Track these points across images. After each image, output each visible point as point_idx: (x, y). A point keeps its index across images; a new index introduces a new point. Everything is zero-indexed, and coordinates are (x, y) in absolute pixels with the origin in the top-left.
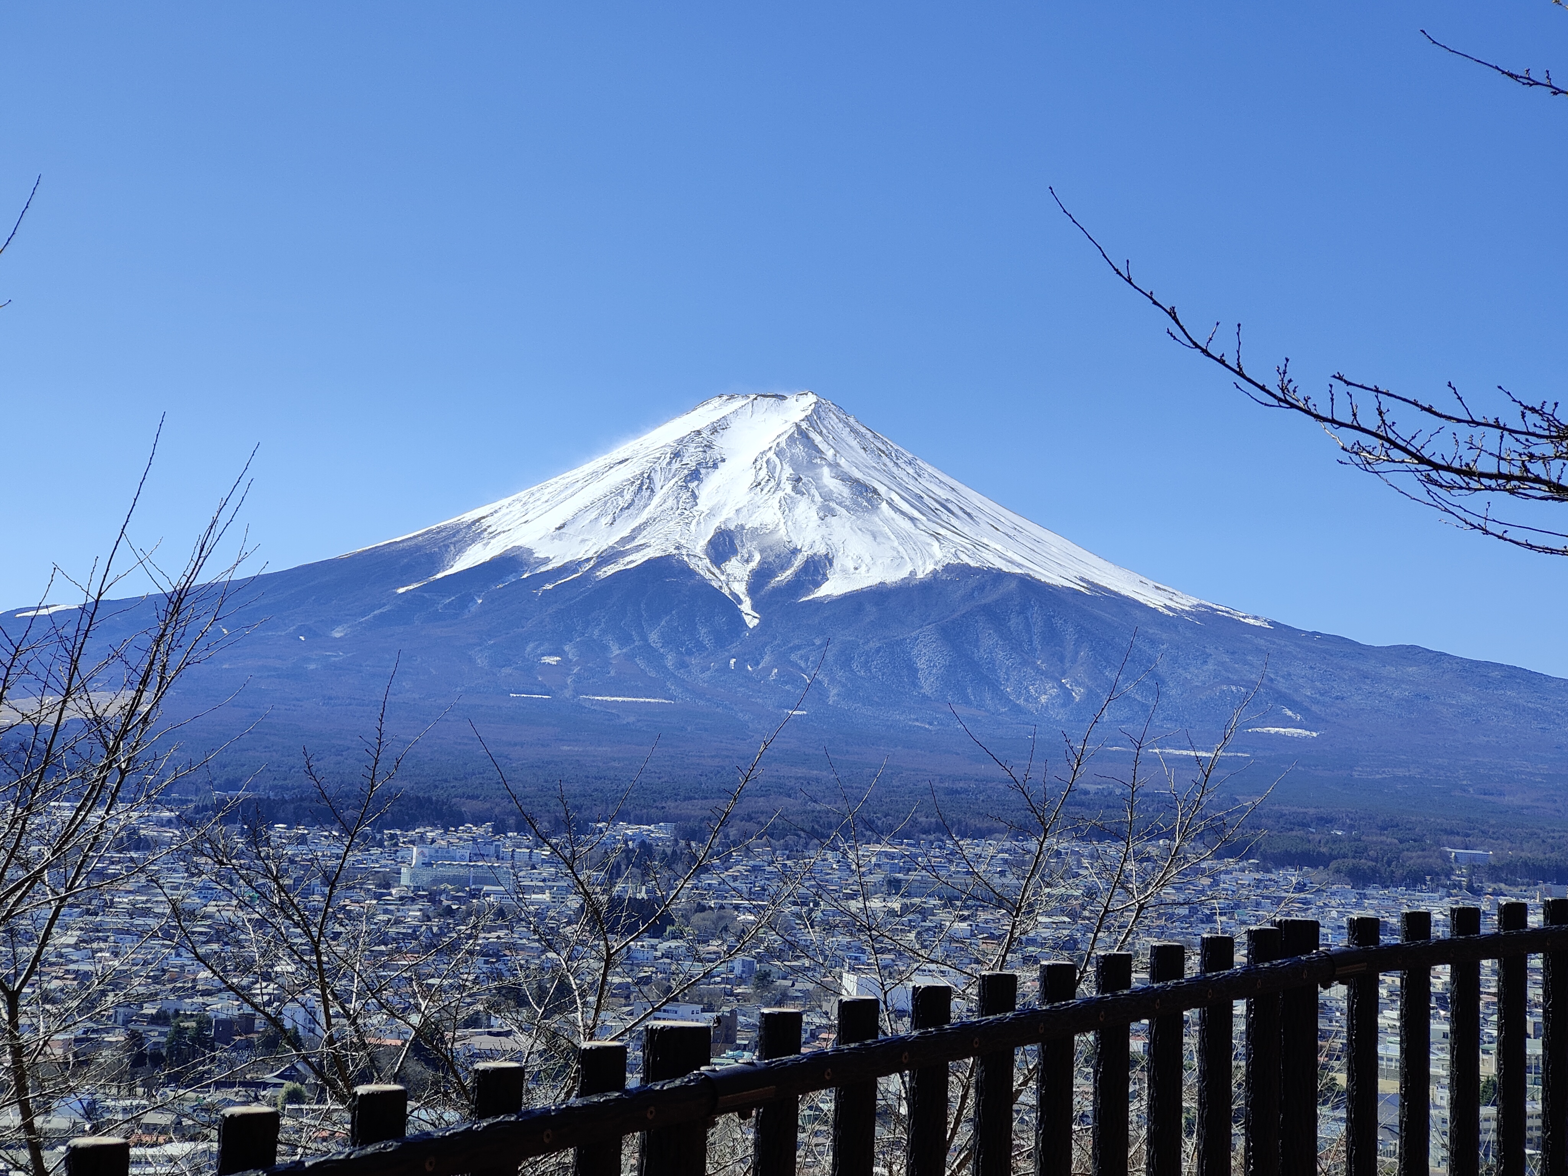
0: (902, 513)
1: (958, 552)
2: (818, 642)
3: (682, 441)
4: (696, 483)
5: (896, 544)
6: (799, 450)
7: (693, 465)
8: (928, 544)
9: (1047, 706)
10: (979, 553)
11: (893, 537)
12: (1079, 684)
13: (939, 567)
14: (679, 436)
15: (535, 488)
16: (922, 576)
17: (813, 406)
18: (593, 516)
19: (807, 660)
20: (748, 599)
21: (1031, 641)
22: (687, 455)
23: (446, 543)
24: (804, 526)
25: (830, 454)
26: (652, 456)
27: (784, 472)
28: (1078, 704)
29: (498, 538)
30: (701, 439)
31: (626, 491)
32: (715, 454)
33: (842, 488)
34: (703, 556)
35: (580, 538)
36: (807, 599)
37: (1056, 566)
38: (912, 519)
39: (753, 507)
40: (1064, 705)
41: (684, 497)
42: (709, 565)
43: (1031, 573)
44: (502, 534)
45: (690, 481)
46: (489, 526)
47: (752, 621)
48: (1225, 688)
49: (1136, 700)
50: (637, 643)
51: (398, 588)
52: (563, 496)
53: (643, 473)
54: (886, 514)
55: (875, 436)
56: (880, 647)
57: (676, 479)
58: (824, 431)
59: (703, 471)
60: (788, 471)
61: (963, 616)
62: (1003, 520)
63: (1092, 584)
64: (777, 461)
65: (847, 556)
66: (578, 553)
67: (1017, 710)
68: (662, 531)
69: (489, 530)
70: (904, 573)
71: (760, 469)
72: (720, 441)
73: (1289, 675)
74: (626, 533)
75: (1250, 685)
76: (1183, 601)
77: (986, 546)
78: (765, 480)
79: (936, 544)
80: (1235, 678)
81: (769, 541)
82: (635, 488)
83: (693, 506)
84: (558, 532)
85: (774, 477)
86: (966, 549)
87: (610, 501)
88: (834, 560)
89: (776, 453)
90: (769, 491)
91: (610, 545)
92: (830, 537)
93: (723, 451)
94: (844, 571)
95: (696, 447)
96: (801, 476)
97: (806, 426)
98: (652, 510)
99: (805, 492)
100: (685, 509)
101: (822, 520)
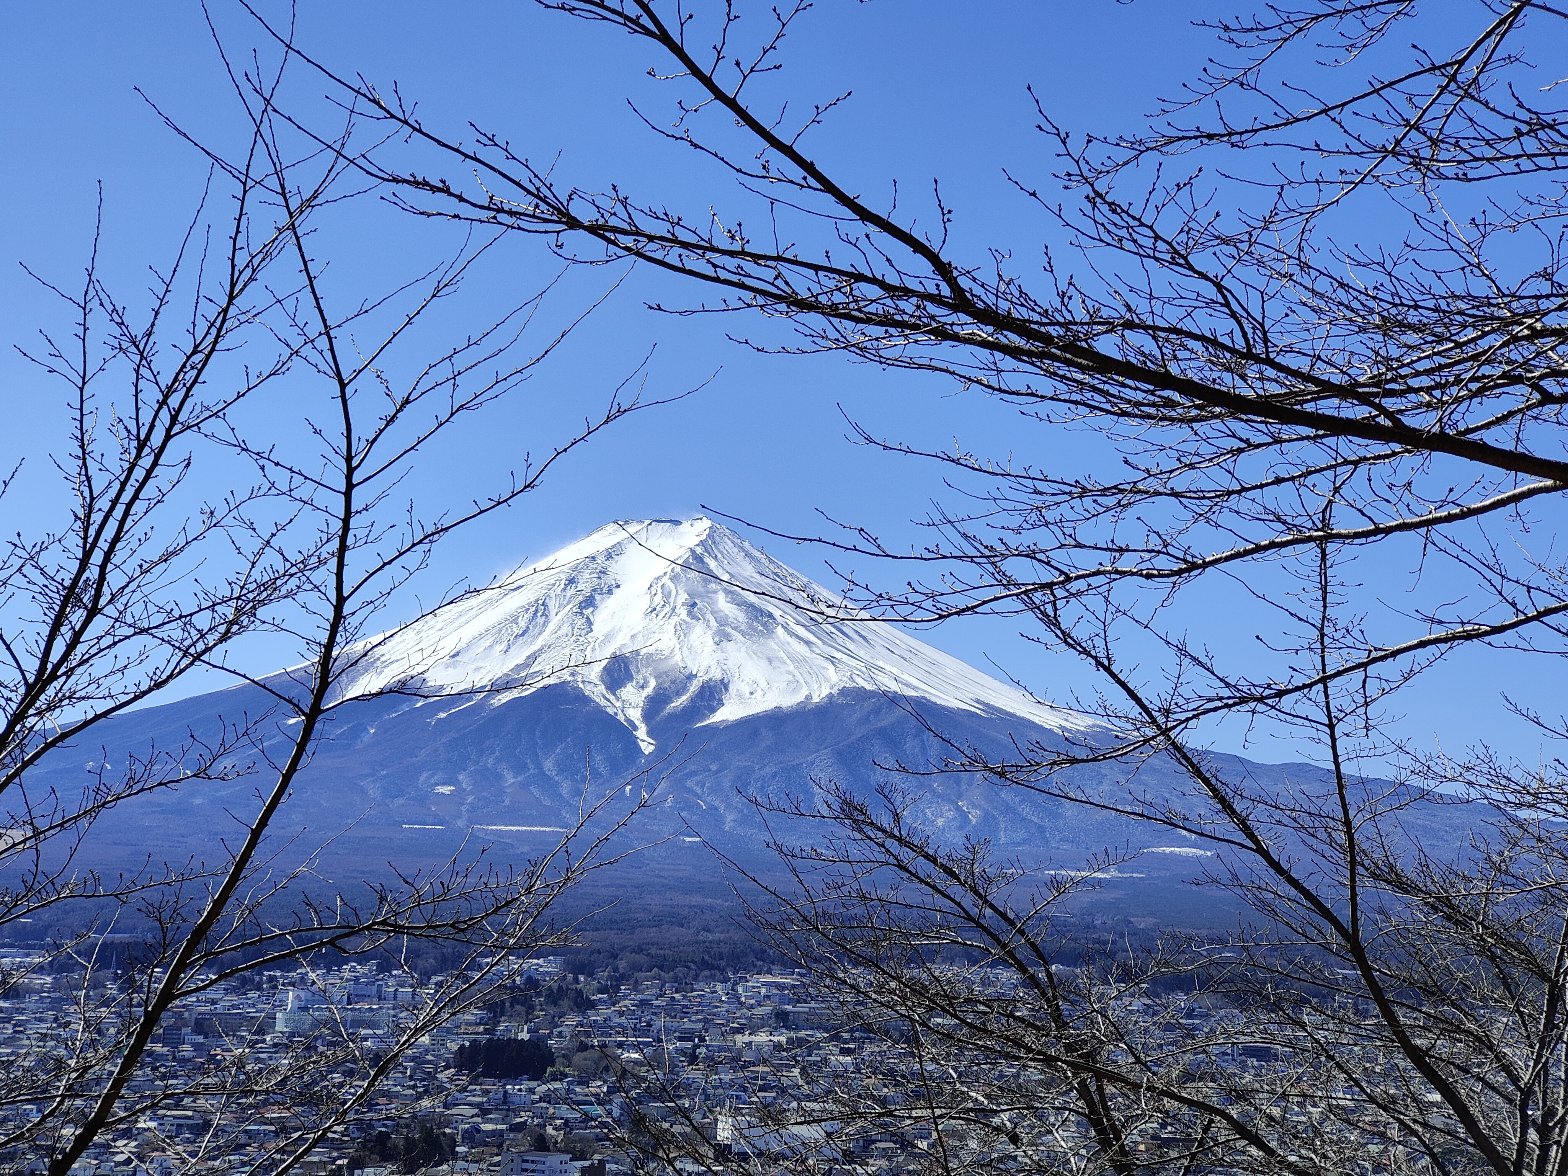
0: (798, 637)
1: (854, 676)
2: (714, 768)
3: (577, 567)
4: (591, 609)
5: (791, 668)
6: (694, 575)
7: (587, 592)
8: (824, 668)
9: (945, 830)
10: (876, 677)
11: (788, 661)
12: (975, 807)
13: (835, 691)
14: (573, 562)
16: (818, 700)
17: (708, 530)
18: (487, 644)
19: (702, 786)
20: (643, 725)
22: (581, 581)
24: (700, 651)
26: (547, 583)
27: (679, 597)
28: (974, 827)
29: (391, 667)
30: (595, 565)
31: (520, 618)
32: (610, 580)
33: (737, 612)
34: (598, 683)
35: (474, 666)
36: (702, 724)
37: (951, 688)
38: (808, 643)
39: (648, 633)
40: (961, 828)
41: (579, 623)
42: (605, 692)
43: (927, 696)
44: (393, 664)
45: (585, 608)
46: (383, 655)
47: (647, 746)
49: (1032, 821)
50: (532, 771)
51: (288, 719)
52: (457, 624)
53: (537, 600)
54: (782, 638)
56: (776, 772)
57: (571, 606)
58: (719, 556)
59: (597, 597)
60: (683, 597)
61: (859, 740)
62: (898, 642)
63: (988, 706)
64: (672, 586)
65: (743, 681)
66: (472, 681)
68: (556, 658)
69: (382, 659)
70: (799, 698)
71: (655, 594)
72: (613, 567)
74: (520, 660)
76: (1078, 722)
77: (881, 669)
78: (660, 606)
79: (831, 668)
81: (664, 667)
82: (529, 615)
83: (588, 633)
84: (452, 660)
85: (669, 603)
86: (862, 672)
87: (505, 629)
88: (730, 685)
89: (670, 579)
90: (664, 617)
91: (505, 672)
92: (726, 662)
93: (618, 577)
94: (740, 696)
95: (591, 574)
96: (696, 601)
97: (701, 551)
98: (547, 637)
99: (700, 617)
100: (580, 636)
101: (718, 644)
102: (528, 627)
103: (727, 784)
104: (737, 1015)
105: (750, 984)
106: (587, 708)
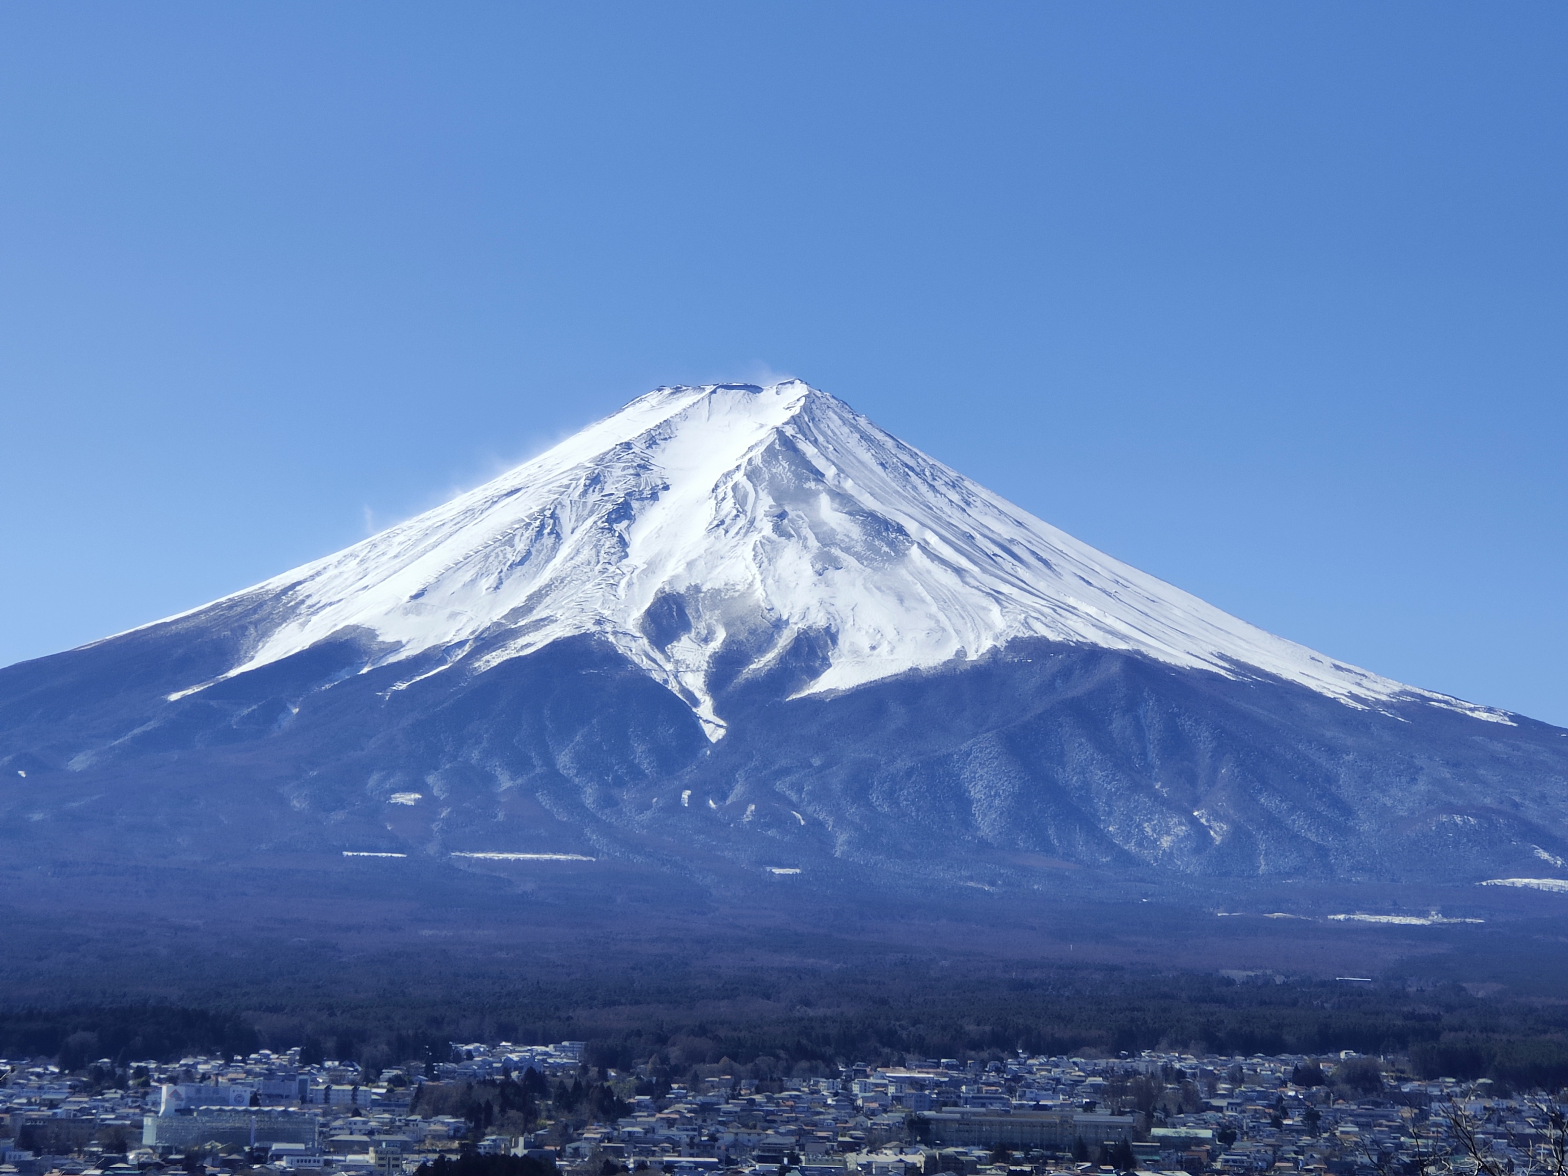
0: (943, 562)
1: (1030, 620)
2: (817, 762)
3: (602, 459)
4: (625, 523)
5: (934, 609)
6: (783, 469)
7: (620, 496)
8: (984, 609)
9: (1171, 853)
10: (1062, 620)
11: (929, 599)
12: (1218, 817)
13: (1001, 644)
14: (596, 452)
15: (377, 537)
16: (975, 658)
17: (803, 401)
18: (468, 577)
19: (800, 790)
20: (707, 698)
21: (1144, 754)
22: (610, 481)
23: (242, 623)
24: (792, 585)
25: (830, 472)
26: (558, 484)
27: (760, 503)
28: (1218, 849)
29: (323, 613)
30: (631, 456)
31: (517, 538)
32: (653, 478)
33: (849, 525)
34: (638, 635)
35: (447, 612)
36: (799, 696)
37: (1180, 637)
38: (959, 571)
39: (714, 558)
40: (1197, 851)
41: (608, 544)
42: (648, 648)
43: (1143, 649)
44: (328, 609)
45: (615, 521)
46: (309, 596)
47: (714, 730)
48: (1444, 818)
49: (1307, 840)
50: (538, 770)
51: (169, 693)
52: (421, 547)
53: (543, 510)
54: (918, 564)
55: (899, 446)
56: (912, 768)
57: (594, 518)
58: (821, 439)
59: (635, 505)
60: (766, 502)
61: (1040, 717)
62: (1097, 568)
63: (1235, 664)
64: (749, 486)
65: (859, 630)
66: (445, 634)
67: (1125, 859)
68: (574, 597)
69: (309, 602)
70: (946, 654)
71: (724, 499)
72: (661, 458)
73: (1543, 797)
74: (519, 600)
75: (1482, 813)
76: (1378, 687)
77: (1072, 610)
78: (731, 517)
79: (995, 609)
80: (1461, 802)
81: (738, 609)
82: (530, 533)
83: (621, 559)
84: (414, 602)
85: (744, 512)
86: (1043, 615)
87: (493, 554)
88: (840, 636)
89: (746, 474)
90: (737, 533)
91: (495, 620)
92: (832, 601)
93: (665, 474)
94: (855, 652)
95: (624, 469)
96: (787, 509)
97: (793, 433)
98: (558, 566)
99: (793, 533)
100: (610, 563)
101: (820, 575)
103: (836, 785)
104: (851, 1124)
105: (872, 1080)
106: (622, 673)
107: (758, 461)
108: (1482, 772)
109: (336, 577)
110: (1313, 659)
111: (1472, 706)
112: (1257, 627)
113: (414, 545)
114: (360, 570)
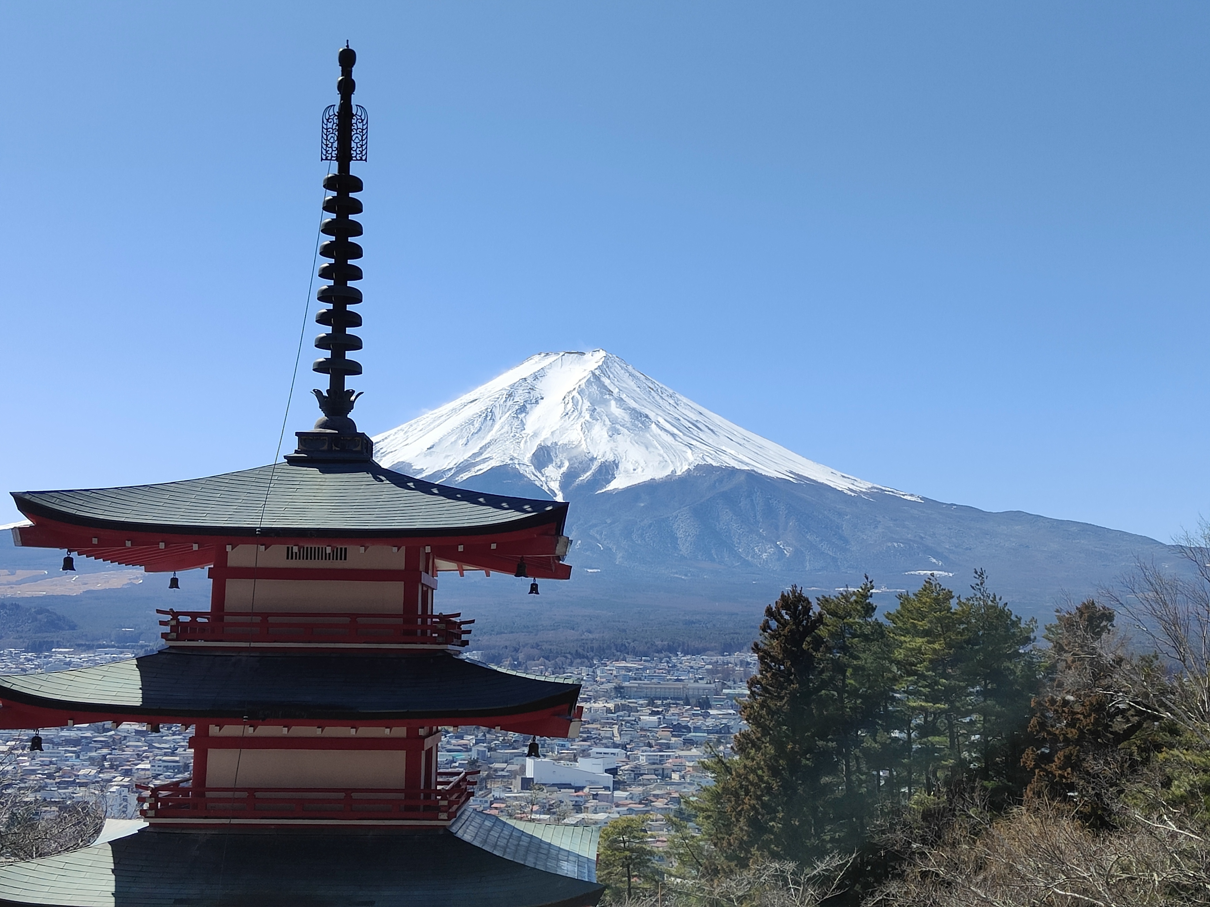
0: (666, 431)
1: (705, 457)
2: (609, 521)
3: (514, 385)
4: (524, 414)
5: (662, 452)
6: (594, 389)
7: (521, 402)
8: (684, 451)
9: (768, 561)
10: (719, 456)
11: (659, 447)
12: (788, 545)
13: (692, 467)
14: (510, 383)
15: (413, 421)
16: (680, 474)
17: (604, 359)
18: (453, 440)
19: (601, 534)
20: (560, 493)
21: (755, 516)
22: (517, 395)
24: (598, 442)
25: (616, 391)
26: (494, 397)
27: (584, 405)
28: (788, 559)
30: (527, 384)
31: (475, 422)
32: (536, 394)
33: (624, 415)
34: (529, 465)
35: (444, 455)
36: (601, 492)
37: (772, 464)
38: (673, 435)
39: (563, 430)
40: (779, 560)
41: (516, 424)
42: (534, 471)
43: (755, 469)
44: (391, 454)
45: (519, 413)
46: (381, 449)
48: (889, 544)
49: (828, 554)
52: (432, 426)
53: (487, 409)
54: (655, 432)
55: (646, 378)
56: (651, 523)
57: (510, 412)
58: (611, 375)
59: (528, 406)
60: (587, 404)
61: (708, 500)
62: (736, 433)
63: (798, 475)
64: (579, 397)
65: (628, 462)
66: (443, 465)
67: (747, 564)
68: (501, 448)
69: (382, 451)
70: (668, 472)
71: (568, 403)
72: (539, 385)
73: (934, 534)
74: (476, 450)
75: (906, 542)
76: (862, 486)
77: (724, 452)
78: (571, 411)
79: (689, 451)
80: (896, 537)
81: (575, 453)
82: (482, 419)
83: (522, 430)
84: (429, 451)
85: (577, 409)
86: (710, 454)
87: (465, 429)
88: (620, 464)
89: (578, 392)
90: (574, 419)
91: (465, 459)
92: (616, 449)
93: (542, 392)
94: (627, 471)
95: (523, 390)
96: (596, 407)
97: (599, 373)
98: (494, 434)
99: (599, 418)
100: (517, 433)
101: (611, 437)
102: (481, 427)
103: (617, 531)
106: (522, 482)
107: (583, 386)
108: (907, 523)
109: (394, 440)
110: (832, 473)
111: (904, 493)
112: (807, 459)
113: (429, 425)
114: (405, 436)
